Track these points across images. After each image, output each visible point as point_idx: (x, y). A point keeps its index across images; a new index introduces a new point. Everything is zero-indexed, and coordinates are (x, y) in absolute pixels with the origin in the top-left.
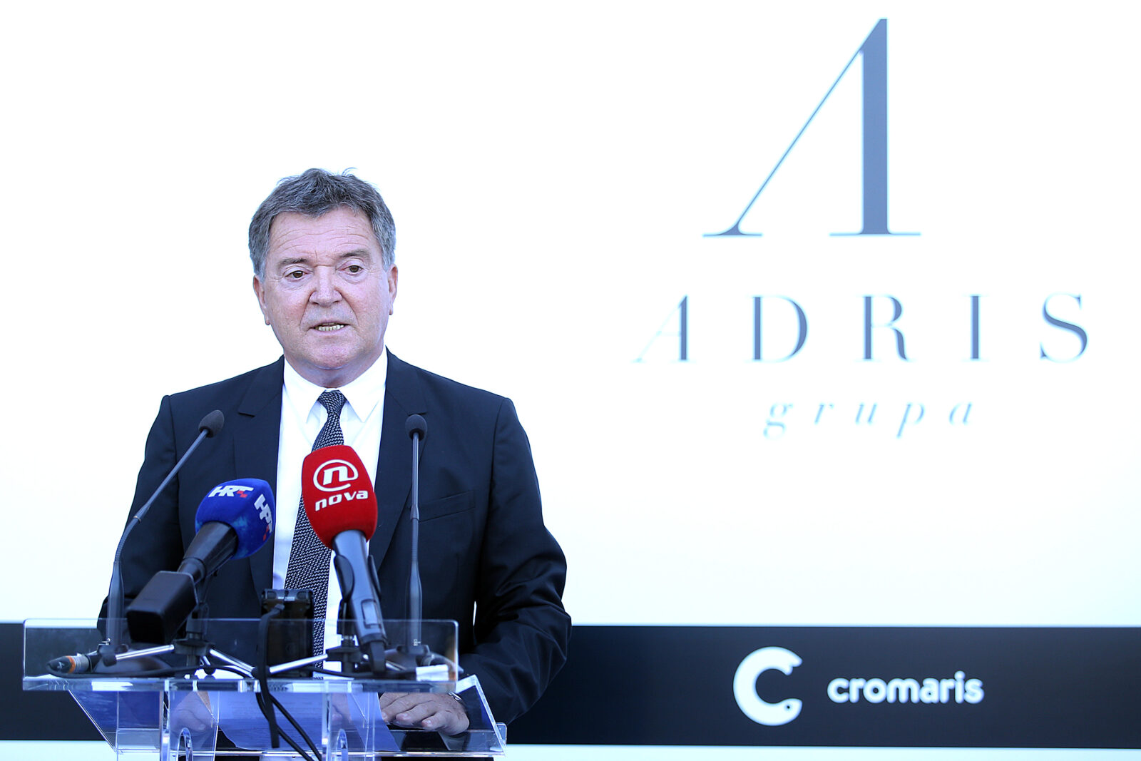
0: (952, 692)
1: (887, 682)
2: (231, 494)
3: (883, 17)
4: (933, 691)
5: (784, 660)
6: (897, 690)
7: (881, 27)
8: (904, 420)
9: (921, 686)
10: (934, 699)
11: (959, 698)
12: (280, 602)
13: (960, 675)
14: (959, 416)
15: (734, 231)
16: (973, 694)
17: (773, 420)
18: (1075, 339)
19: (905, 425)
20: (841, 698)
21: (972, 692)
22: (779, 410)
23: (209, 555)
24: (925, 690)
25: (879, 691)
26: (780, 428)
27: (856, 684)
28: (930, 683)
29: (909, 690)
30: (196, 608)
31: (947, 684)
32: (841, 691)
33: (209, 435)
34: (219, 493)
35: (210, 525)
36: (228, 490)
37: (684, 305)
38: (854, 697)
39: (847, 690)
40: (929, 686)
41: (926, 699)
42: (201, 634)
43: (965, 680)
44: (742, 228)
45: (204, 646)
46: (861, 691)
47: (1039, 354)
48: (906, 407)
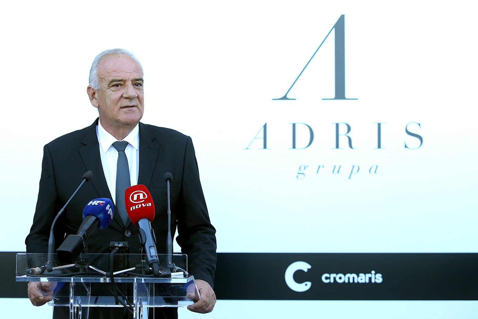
0: (370, 279)
1: (345, 275)
2: (96, 204)
3: (343, 14)
4: (363, 278)
5: (305, 266)
6: (349, 278)
7: (342, 17)
8: (352, 172)
9: (358, 276)
10: (363, 281)
11: (373, 281)
12: (116, 247)
13: (373, 272)
14: (373, 170)
15: (285, 98)
16: (378, 280)
17: (300, 172)
18: (418, 140)
19: (352, 173)
20: (327, 281)
21: (378, 278)
22: (302, 168)
23: (89, 228)
24: (360, 278)
25: (342, 278)
26: (303, 175)
27: (333, 276)
28: (362, 275)
29: (354, 278)
30: (84, 250)
31: (368, 275)
32: (327, 278)
33: (87, 180)
34: (92, 204)
35: (89, 216)
36: (95, 203)
37: (265, 127)
38: (332, 281)
39: (329, 278)
40: (362, 276)
41: (360, 281)
42: (85, 259)
43: (375, 274)
44: (288, 97)
45: (87, 264)
46: (335, 278)
47: (404, 146)
48: (352, 167)
